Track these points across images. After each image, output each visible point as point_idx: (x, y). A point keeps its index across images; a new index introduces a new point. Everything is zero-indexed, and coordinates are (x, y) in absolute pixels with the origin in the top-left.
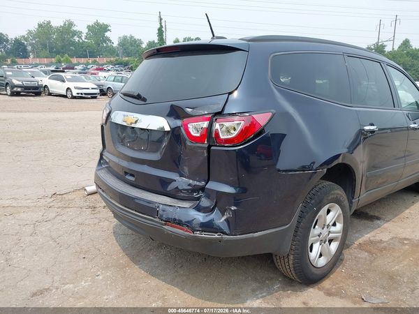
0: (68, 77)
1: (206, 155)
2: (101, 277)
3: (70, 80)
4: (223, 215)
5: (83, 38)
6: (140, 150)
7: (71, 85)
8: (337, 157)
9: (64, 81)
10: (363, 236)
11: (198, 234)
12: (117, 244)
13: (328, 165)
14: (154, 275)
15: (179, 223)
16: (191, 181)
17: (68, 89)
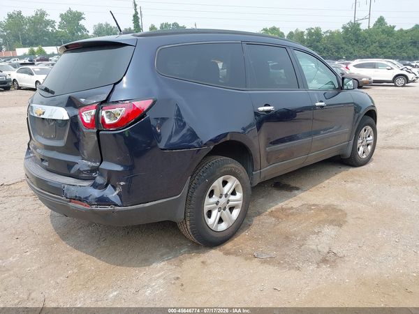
0: (36, 70)
1: (96, 139)
2: (28, 254)
3: (38, 73)
4: (115, 190)
5: (57, 27)
6: (51, 139)
7: (41, 78)
8: (225, 135)
9: (32, 74)
10: (277, 204)
11: (94, 207)
12: (51, 225)
13: (215, 142)
14: (77, 248)
15: (80, 200)
16: (89, 163)
17: (37, 82)
